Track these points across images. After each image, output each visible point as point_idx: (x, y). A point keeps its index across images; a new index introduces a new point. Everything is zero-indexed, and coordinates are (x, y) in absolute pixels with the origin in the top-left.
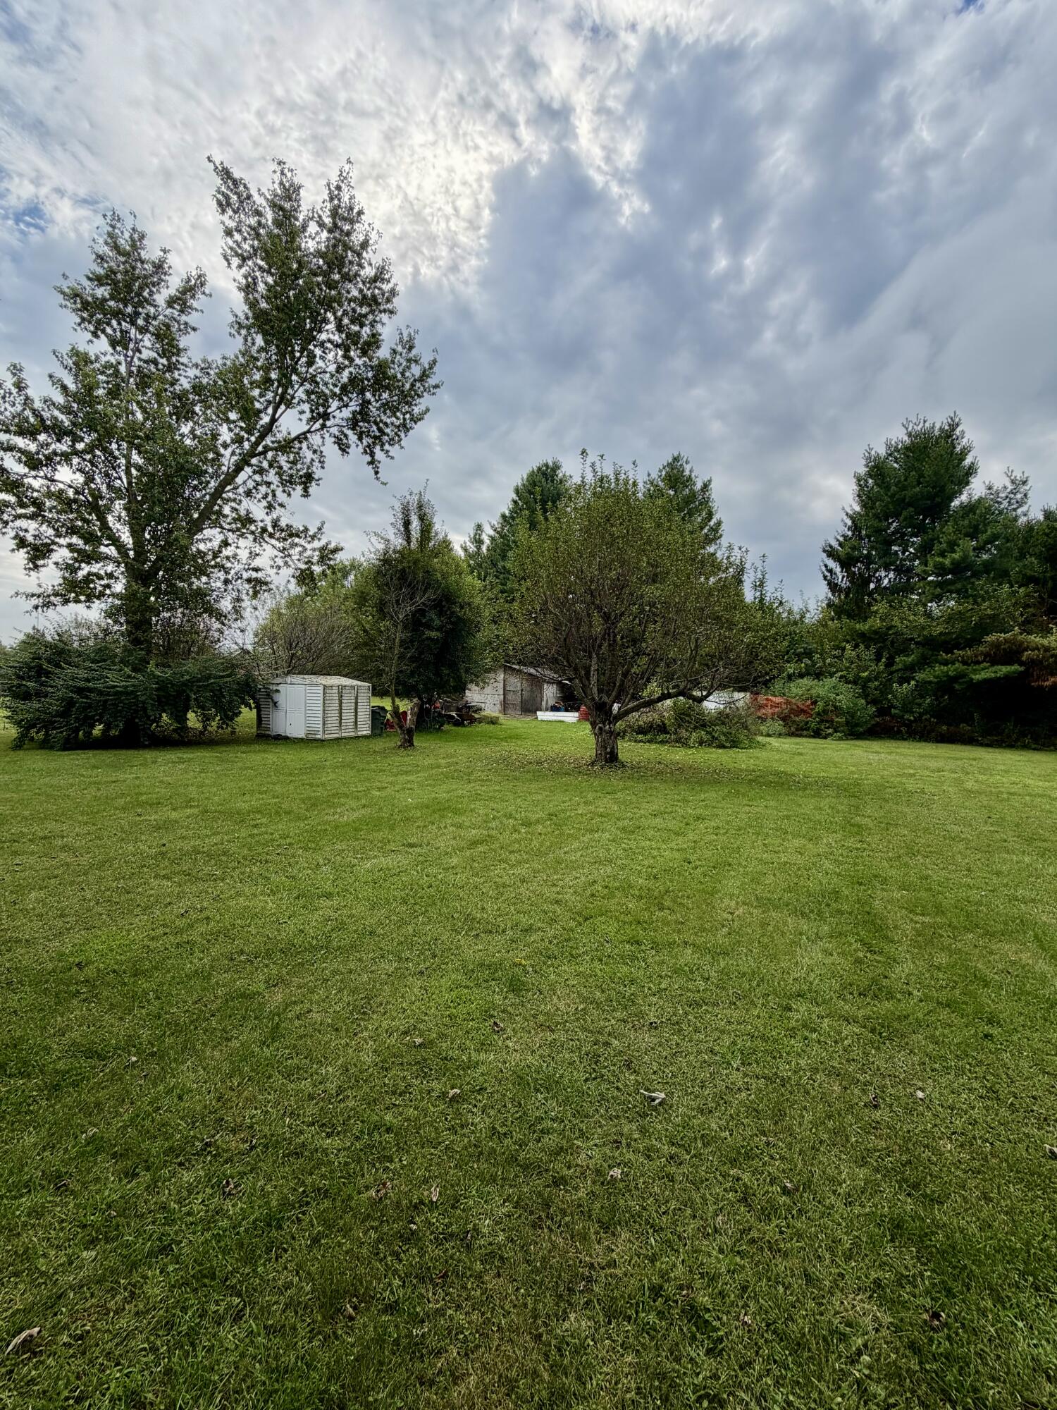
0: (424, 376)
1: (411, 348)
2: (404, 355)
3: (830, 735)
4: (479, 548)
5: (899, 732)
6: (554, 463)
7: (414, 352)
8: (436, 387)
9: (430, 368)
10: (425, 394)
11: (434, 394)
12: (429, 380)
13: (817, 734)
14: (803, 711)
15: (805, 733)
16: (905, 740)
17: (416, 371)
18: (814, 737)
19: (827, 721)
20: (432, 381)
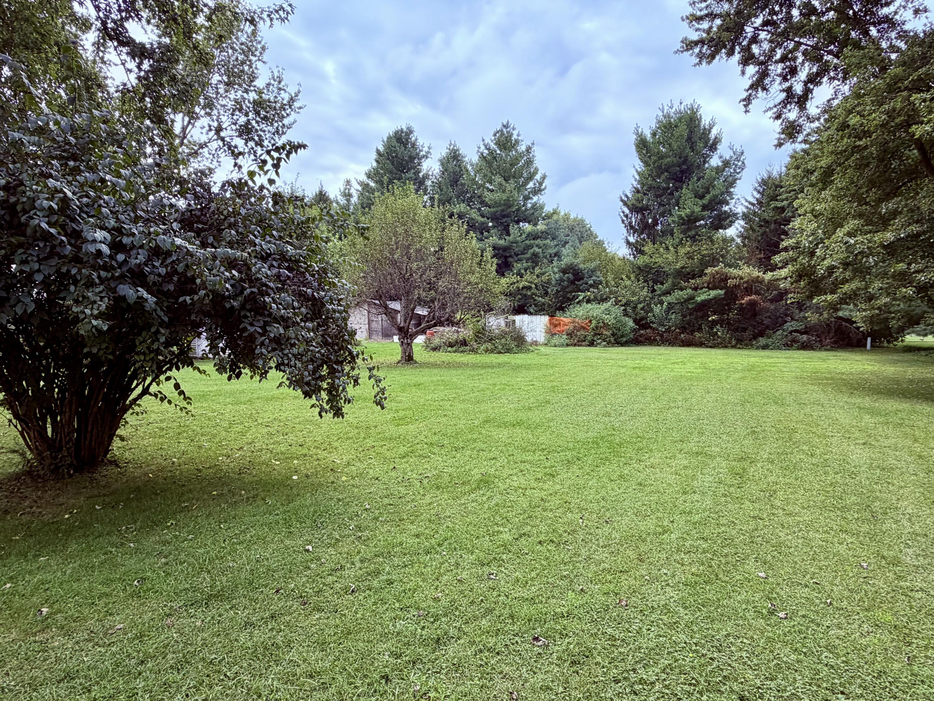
0: (292, 100)
1: (280, 82)
2: (275, 86)
3: (600, 344)
4: (348, 200)
5: (655, 340)
6: (408, 128)
7: (283, 83)
8: (300, 108)
9: (297, 96)
10: (292, 113)
11: (298, 113)
12: (295, 103)
13: (592, 344)
14: (584, 328)
15: (584, 343)
16: (660, 345)
17: (285, 97)
18: (589, 346)
19: (599, 334)
20: (296, 104)
